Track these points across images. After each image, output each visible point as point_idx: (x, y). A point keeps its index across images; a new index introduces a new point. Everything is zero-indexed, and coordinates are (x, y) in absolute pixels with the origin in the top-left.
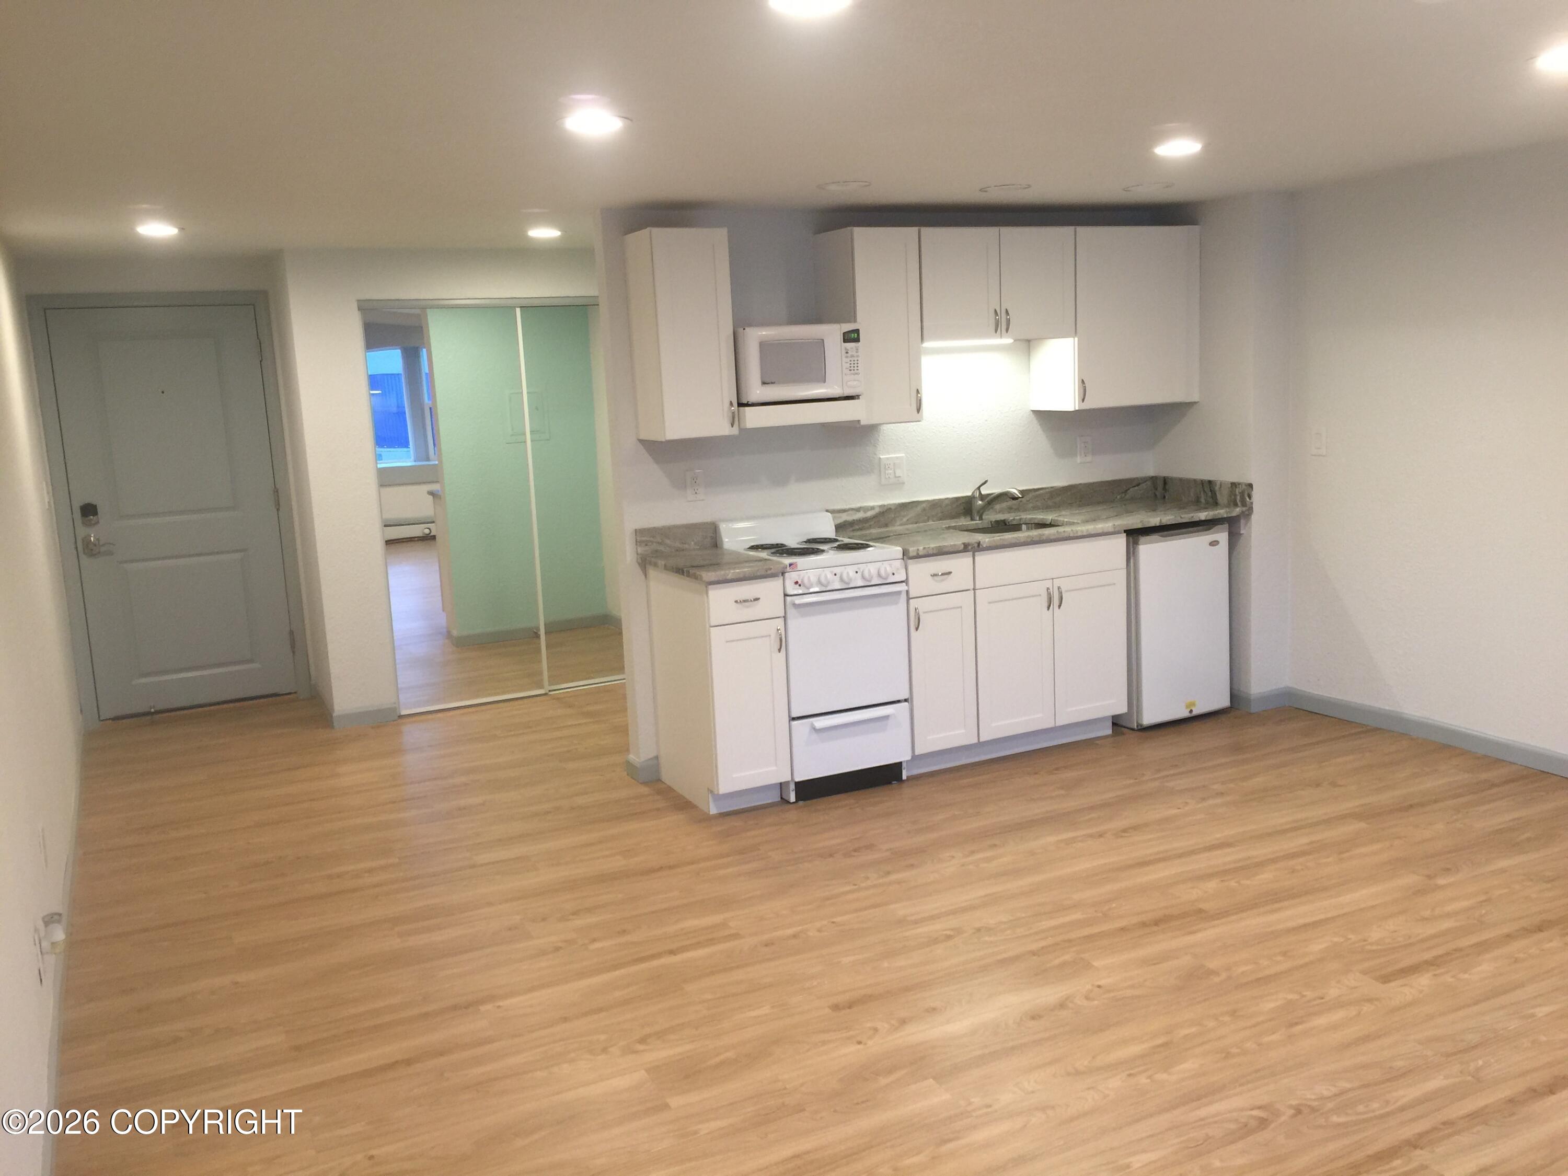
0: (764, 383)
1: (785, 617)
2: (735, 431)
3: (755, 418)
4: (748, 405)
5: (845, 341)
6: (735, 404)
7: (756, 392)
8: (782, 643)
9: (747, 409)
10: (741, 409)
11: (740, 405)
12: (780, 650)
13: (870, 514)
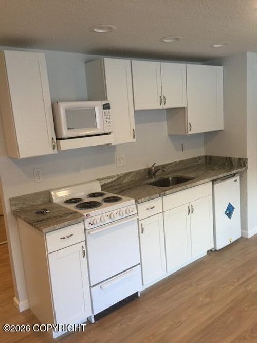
0: (68, 129)
1: (86, 241)
2: (56, 151)
3: (65, 145)
4: (61, 139)
5: (104, 109)
6: (55, 139)
7: (65, 133)
8: (85, 253)
9: (61, 141)
10: (58, 141)
11: (57, 139)
12: (84, 257)
13: (114, 179)
